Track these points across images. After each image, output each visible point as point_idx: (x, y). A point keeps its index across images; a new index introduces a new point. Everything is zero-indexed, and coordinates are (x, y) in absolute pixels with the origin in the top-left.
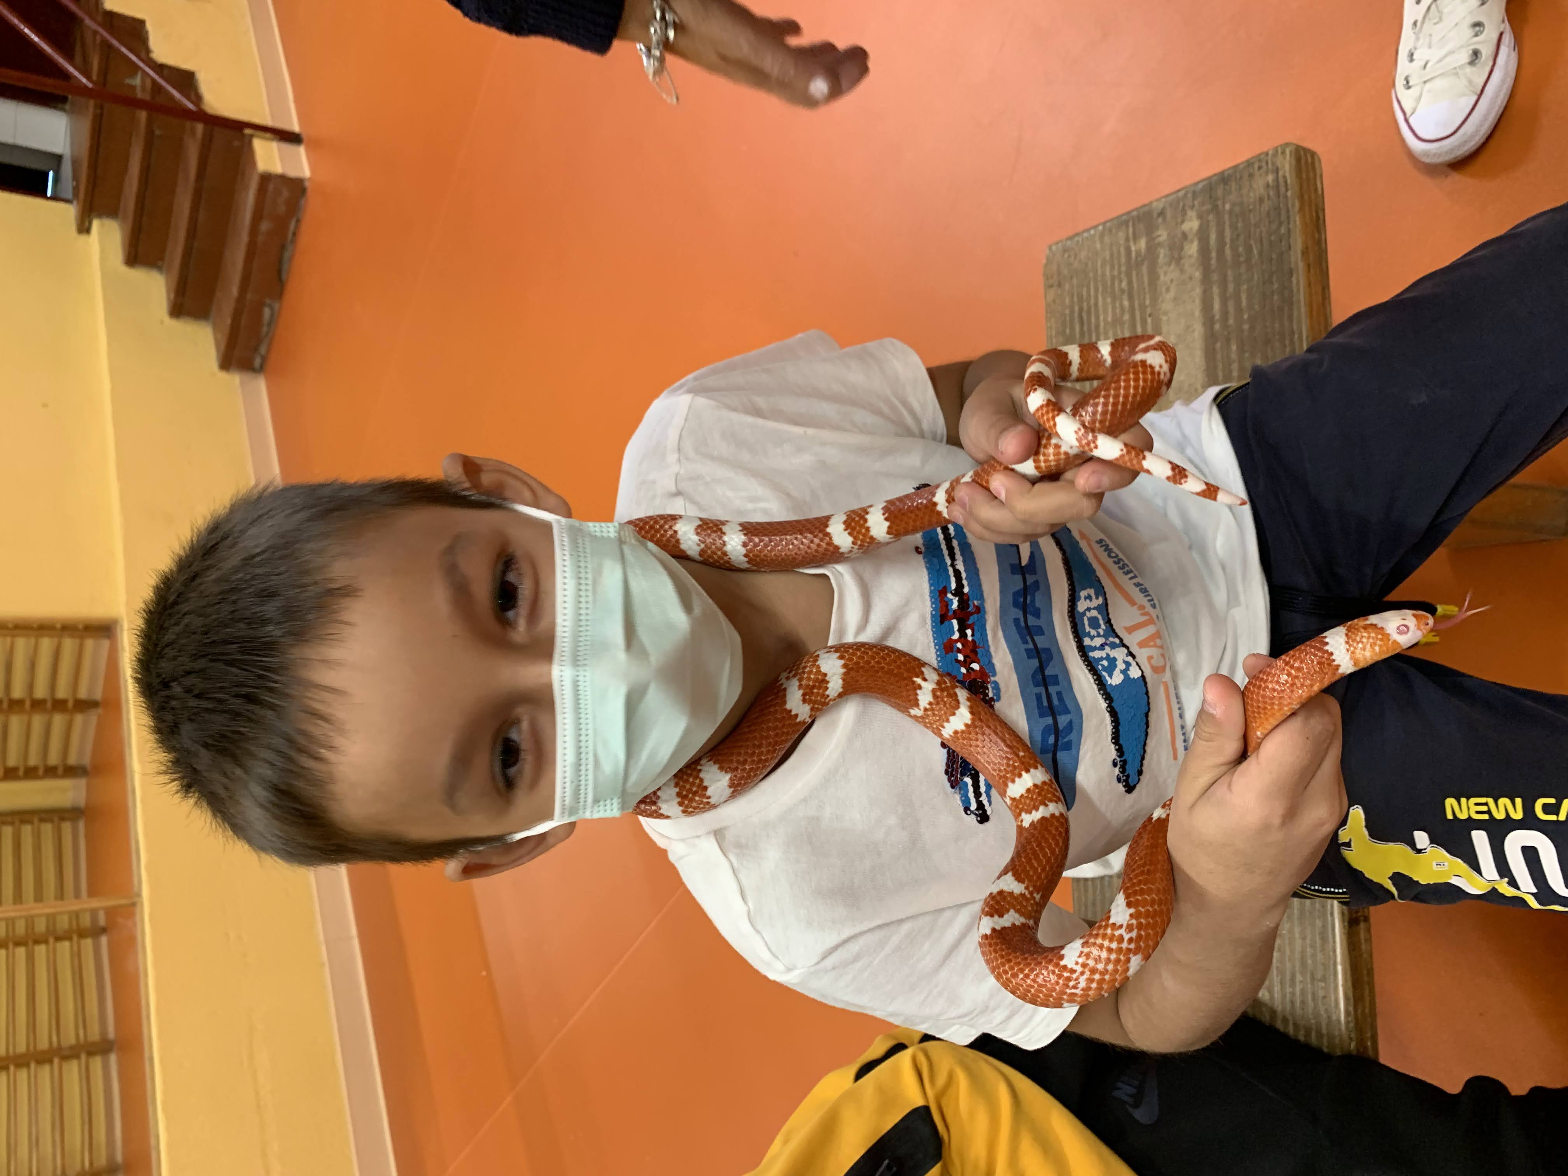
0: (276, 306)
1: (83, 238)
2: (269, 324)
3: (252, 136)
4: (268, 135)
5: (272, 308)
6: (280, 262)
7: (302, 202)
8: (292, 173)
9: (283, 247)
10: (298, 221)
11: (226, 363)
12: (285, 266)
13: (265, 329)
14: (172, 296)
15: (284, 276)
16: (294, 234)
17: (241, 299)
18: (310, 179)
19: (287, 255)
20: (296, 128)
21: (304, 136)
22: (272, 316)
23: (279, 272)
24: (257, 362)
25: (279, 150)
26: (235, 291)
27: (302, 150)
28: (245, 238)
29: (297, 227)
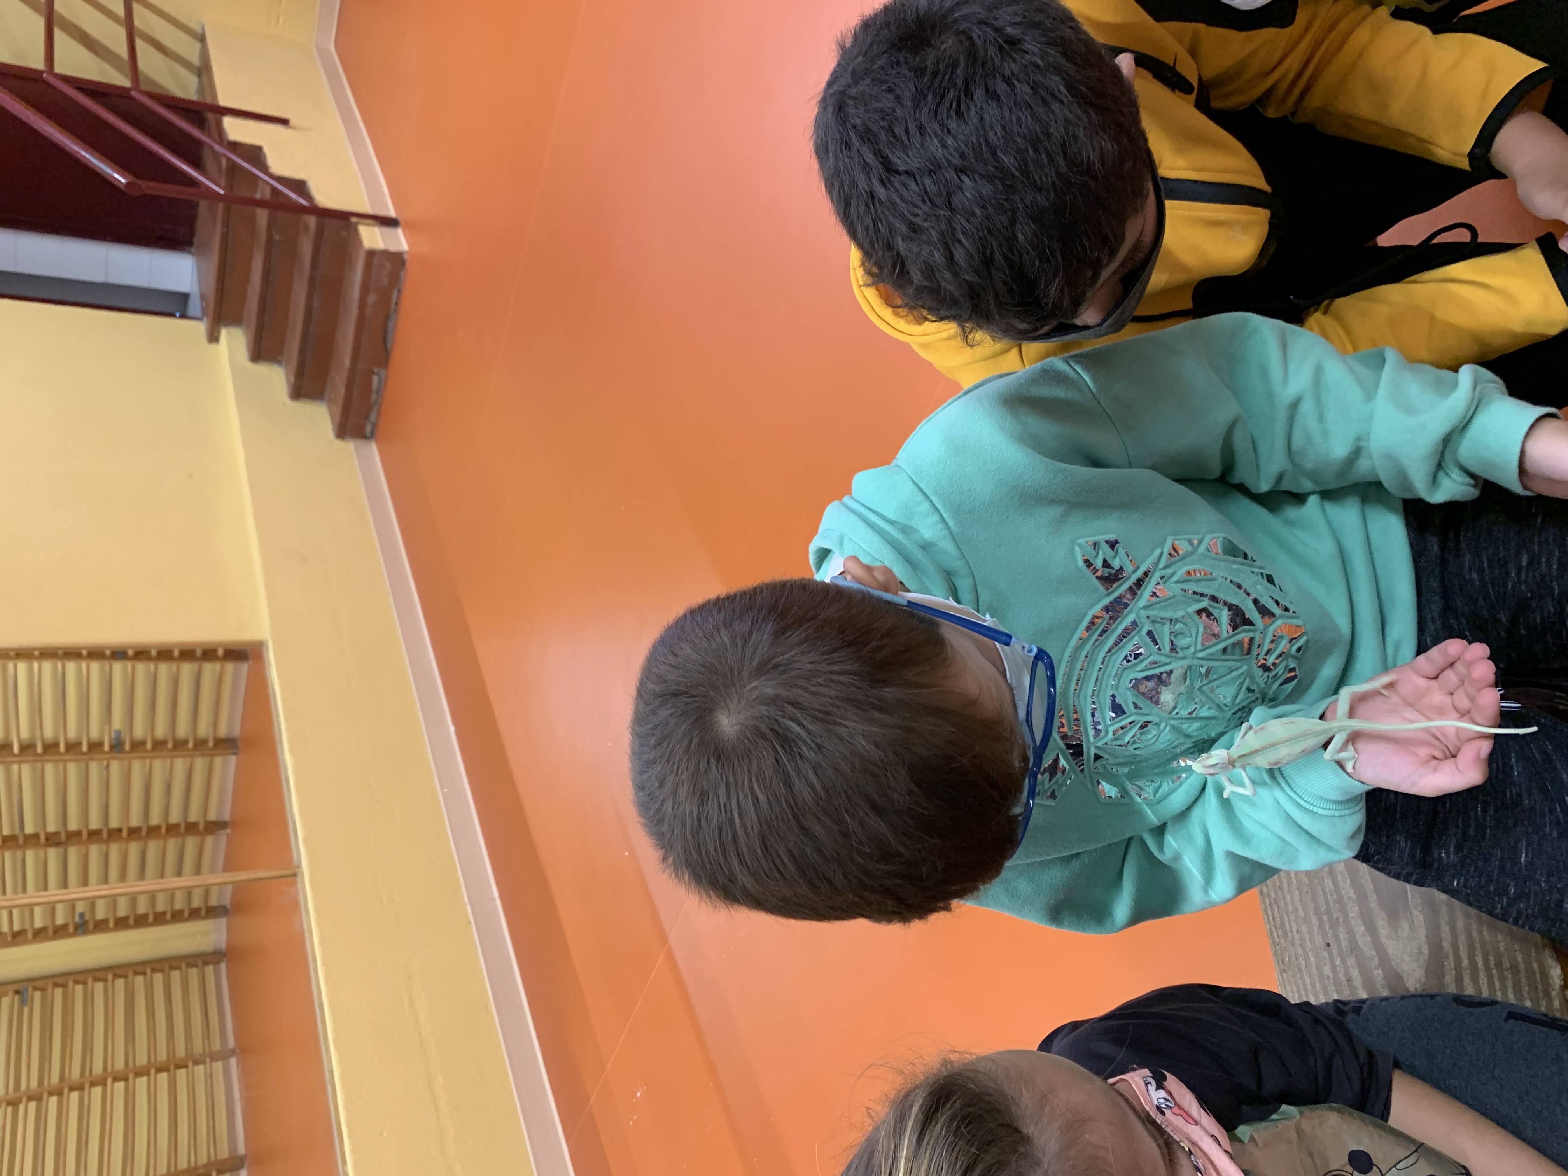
0: (383, 374)
1: (213, 346)
2: (377, 392)
3: (357, 224)
4: (370, 221)
5: (379, 377)
6: (385, 331)
7: (402, 274)
8: (393, 248)
9: (387, 317)
10: (399, 291)
11: (342, 432)
12: (389, 336)
13: (374, 396)
14: (292, 379)
15: (389, 345)
16: (397, 304)
17: (353, 370)
18: (407, 252)
19: (391, 324)
20: (392, 213)
21: (401, 220)
22: (380, 383)
23: (385, 341)
24: (368, 429)
25: (381, 234)
26: (347, 362)
27: (400, 231)
28: (354, 311)
29: (399, 297)
